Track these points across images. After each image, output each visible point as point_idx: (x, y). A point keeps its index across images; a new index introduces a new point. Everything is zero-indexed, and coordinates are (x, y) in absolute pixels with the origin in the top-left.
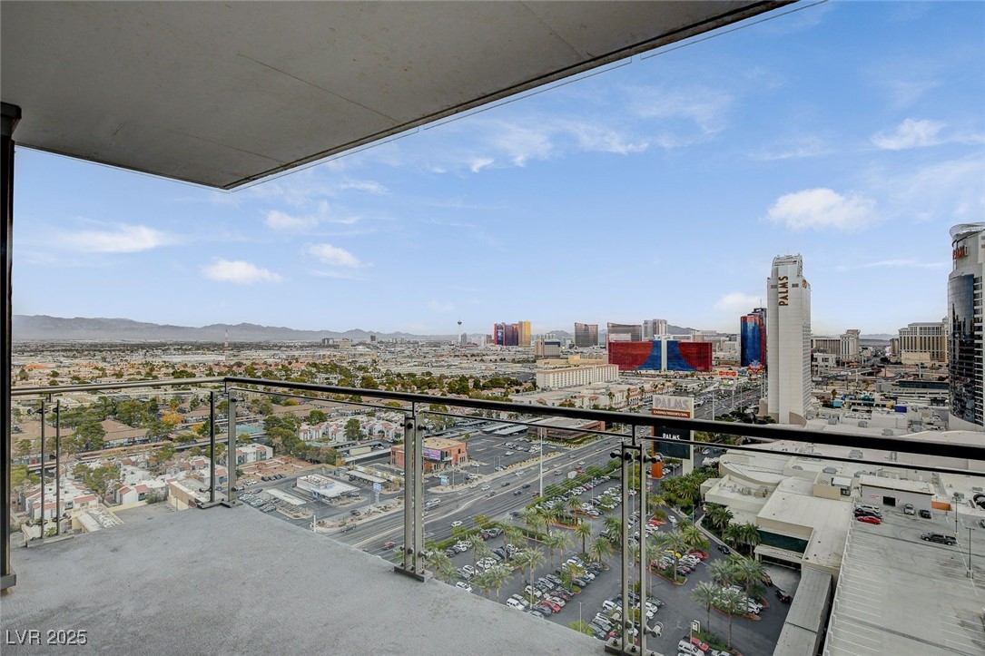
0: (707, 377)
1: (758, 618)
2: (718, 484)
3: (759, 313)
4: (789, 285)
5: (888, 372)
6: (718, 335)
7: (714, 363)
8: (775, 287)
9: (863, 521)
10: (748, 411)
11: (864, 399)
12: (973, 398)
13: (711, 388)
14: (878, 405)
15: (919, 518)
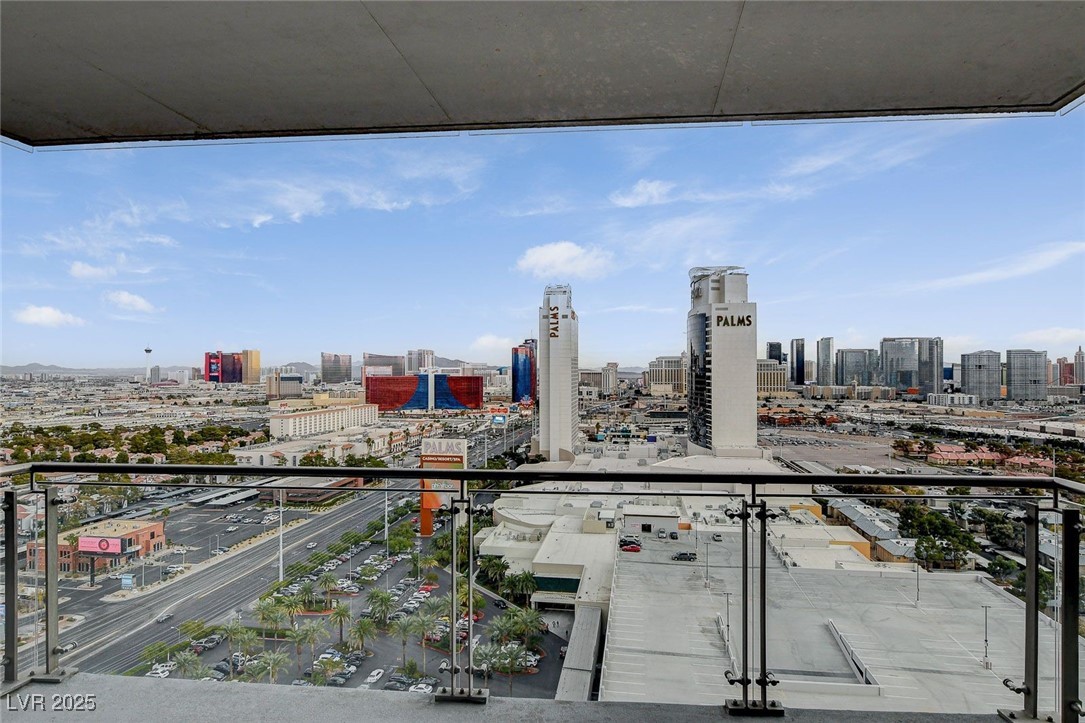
0: (478, 415)
1: (536, 670)
2: (493, 534)
3: (530, 344)
4: (560, 316)
5: (640, 404)
6: (489, 368)
7: (485, 399)
8: (546, 317)
9: (627, 550)
10: (520, 450)
11: (622, 431)
12: (705, 425)
13: (482, 428)
14: (633, 436)
15: (670, 540)
